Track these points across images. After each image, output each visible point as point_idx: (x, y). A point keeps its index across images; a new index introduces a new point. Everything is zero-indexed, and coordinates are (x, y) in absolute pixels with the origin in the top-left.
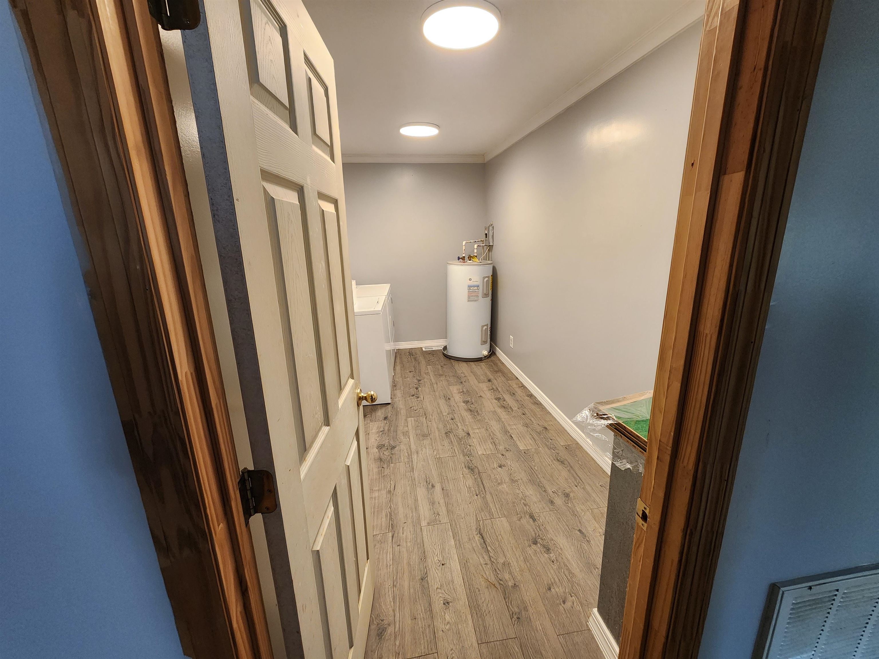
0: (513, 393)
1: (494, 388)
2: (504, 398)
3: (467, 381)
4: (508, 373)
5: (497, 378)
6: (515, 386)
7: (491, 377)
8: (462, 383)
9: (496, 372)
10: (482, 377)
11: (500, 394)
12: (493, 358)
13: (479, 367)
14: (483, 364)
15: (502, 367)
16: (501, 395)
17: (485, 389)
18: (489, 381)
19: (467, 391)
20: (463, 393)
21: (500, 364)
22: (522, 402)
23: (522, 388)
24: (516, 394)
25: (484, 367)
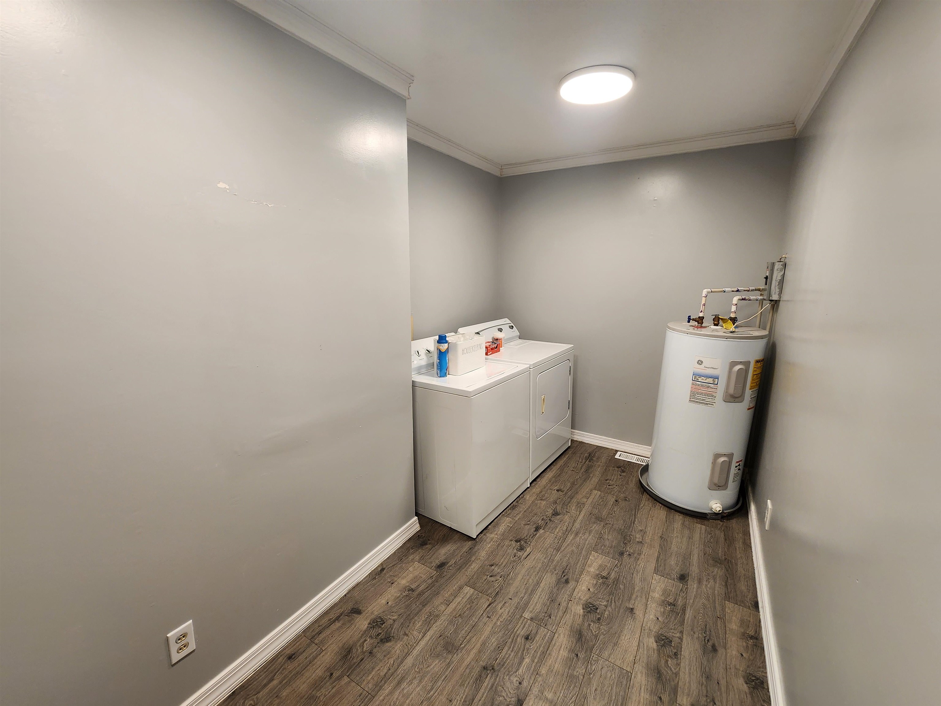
0: (713, 646)
1: (680, 602)
2: (679, 647)
3: (635, 555)
4: (742, 579)
5: (705, 579)
6: (734, 626)
7: (694, 570)
8: (622, 554)
9: (717, 561)
10: (672, 562)
11: (680, 628)
12: (734, 523)
13: (687, 532)
14: (700, 528)
15: (739, 556)
16: (678, 635)
17: (657, 595)
18: (683, 578)
19: (617, 581)
20: (604, 583)
21: (739, 545)
22: (720, 689)
23: (751, 642)
24: (721, 651)
25: (696, 536)
